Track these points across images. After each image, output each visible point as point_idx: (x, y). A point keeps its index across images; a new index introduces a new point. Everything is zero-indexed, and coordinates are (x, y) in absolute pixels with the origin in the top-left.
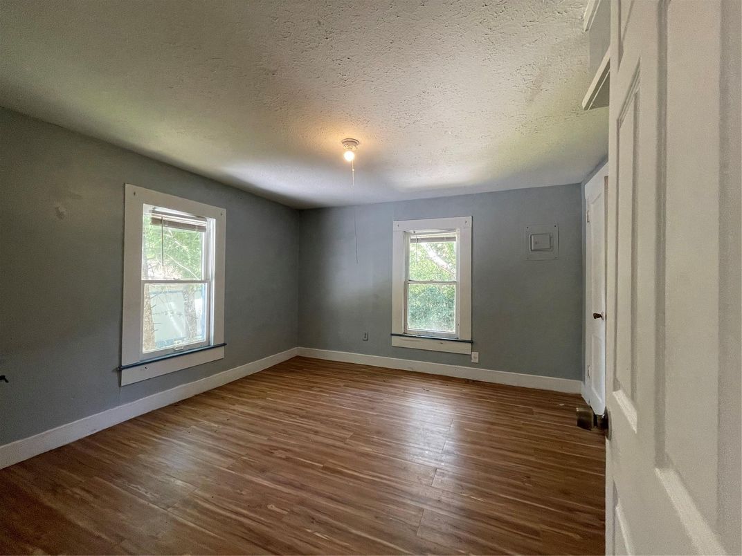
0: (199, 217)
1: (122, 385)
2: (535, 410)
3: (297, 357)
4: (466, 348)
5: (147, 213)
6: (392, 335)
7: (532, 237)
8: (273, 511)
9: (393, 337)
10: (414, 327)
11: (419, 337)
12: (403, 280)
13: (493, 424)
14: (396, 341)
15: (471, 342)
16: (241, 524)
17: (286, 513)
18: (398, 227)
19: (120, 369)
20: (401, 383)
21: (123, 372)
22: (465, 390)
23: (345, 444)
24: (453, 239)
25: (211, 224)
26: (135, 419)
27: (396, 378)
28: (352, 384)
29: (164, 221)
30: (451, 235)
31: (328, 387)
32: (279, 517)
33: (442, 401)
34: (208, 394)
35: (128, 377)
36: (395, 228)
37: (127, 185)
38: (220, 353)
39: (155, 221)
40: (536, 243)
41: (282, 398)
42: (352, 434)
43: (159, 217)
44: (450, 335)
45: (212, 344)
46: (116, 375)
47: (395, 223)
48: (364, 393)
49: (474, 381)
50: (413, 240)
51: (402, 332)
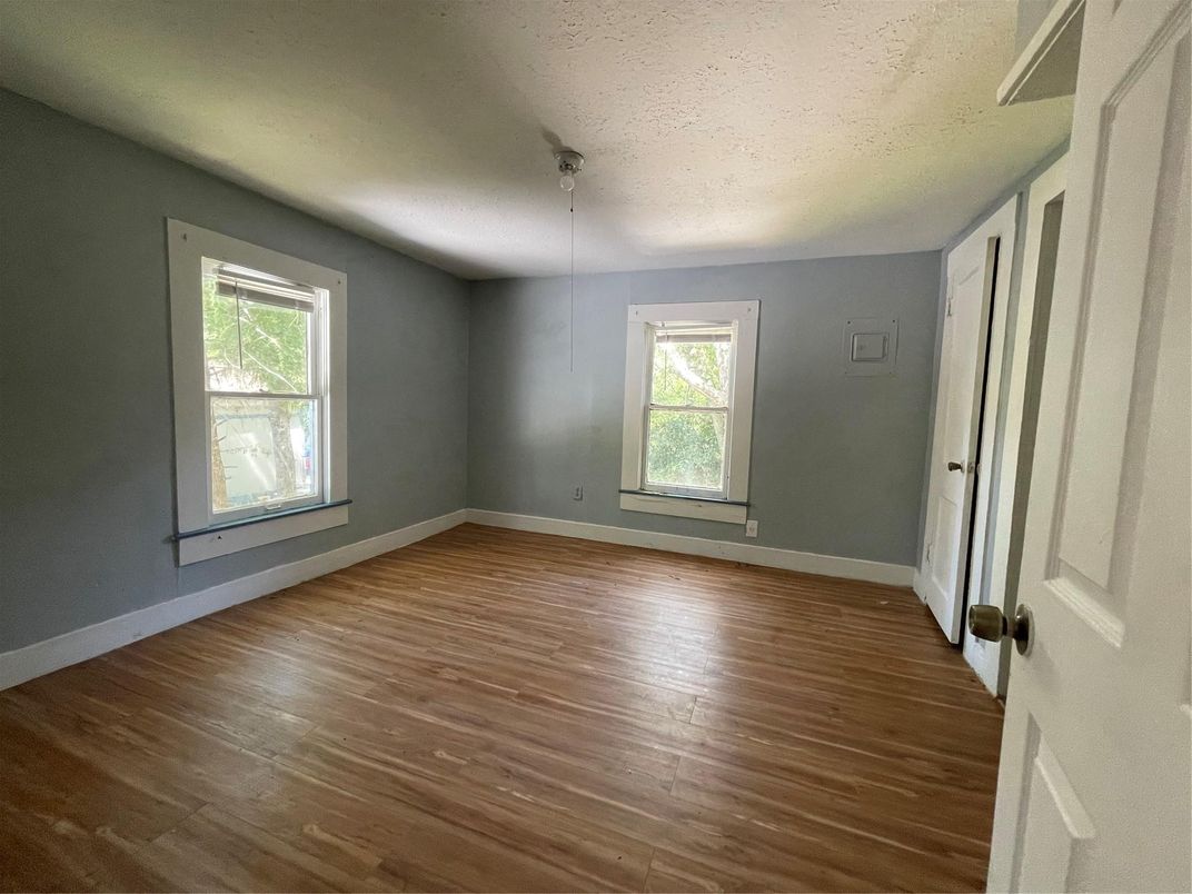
0: (299, 286)
1: (182, 563)
2: (844, 610)
3: (467, 524)
4: (738, 514)
5: (210, 274)
6: (621, 491)
7: (856, 339)
8: (444, 760)
9: (623, 496)
10: (656, 479)
11: (664, 496)
12: (642, 405)
13: (779, 630)
14: (627, 502)
15: (747, 505)
16: (396, 780)
17: (464, 762)
18: (637, 314)
19: (176, 539)
20: (637, 567)
21: (182, 542)
22: (735, 579)
23: (552, 659)
24: (726, 337)
25: (322, 298)
26: (206, 618)
27: (628, 558)
28: (556, 567)
29: (241, 289)
30: (722, 331)
31: (520, 572)
32: (454, 769)
33: (699, 594)
34: (324, 580)
35: (190, 551)
36: (631, 316)
37: (170, 221)
38: (341, 516)
39: (224, 289)
40: (861, 348)
41: (447, 588)
42: (561, 644)
43: (231, 281)
44: (713, 493)
45: (328, 501)
46: (169, 548)
47: (632, 309)
48: (579, 582)
49: (748, 565)
50: (660, 339)
51: (636, 489)
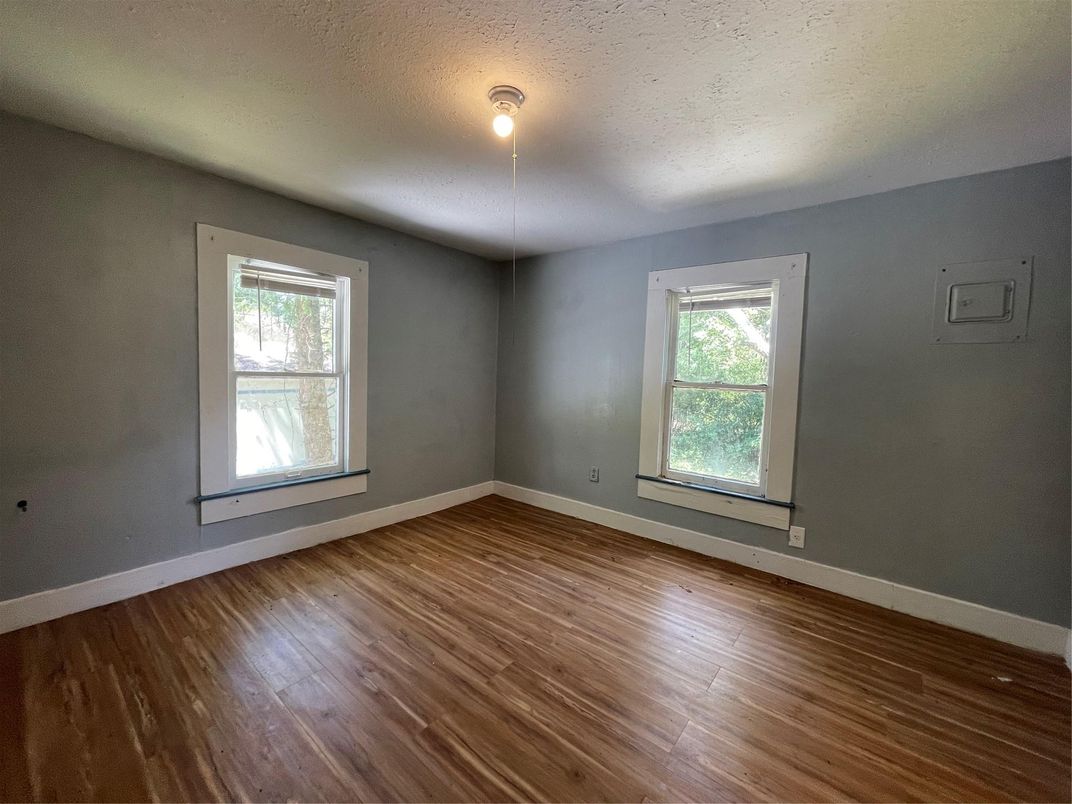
0: (323, 275)
1: (203, 523)
3: (493, 496)
4: (779, 518)
5: (235, 269)
6: (638, 477)
7: (955, 291)
9: (640, 481)
10: (682, 464)
11: (688, 485)
12: (663, 382)
14: (645, 489)
15: (791, 507)
18: (658, 282)
19: (198, 501)
21: (203, 504)
22: (766, 601)
23: (488, 683)
24: (765, 301)
25: (343, 285)
26: (222, 573)
27: (637, 555)
28: (555, 556)
29: (262, 280)
30: (760, 293)
31: (513, 557)
34: (337, 546)
35: (211, 512)
36: (652, 283)
37: (199, 226)
38: (360, 485)
39: (247, 282)
40: (964, 304)
41: (433, 568)
42: (509, 662)
43: (253, 274)
44: (749, 488)
45: (347, 471)
46: (193, 509)
47: (653, 276)
48: (569, 578)
49: (790, 582)
50: (684, 306)
51: (656, 474)
